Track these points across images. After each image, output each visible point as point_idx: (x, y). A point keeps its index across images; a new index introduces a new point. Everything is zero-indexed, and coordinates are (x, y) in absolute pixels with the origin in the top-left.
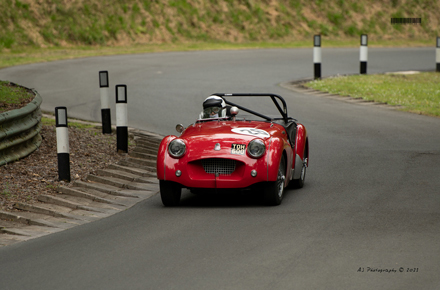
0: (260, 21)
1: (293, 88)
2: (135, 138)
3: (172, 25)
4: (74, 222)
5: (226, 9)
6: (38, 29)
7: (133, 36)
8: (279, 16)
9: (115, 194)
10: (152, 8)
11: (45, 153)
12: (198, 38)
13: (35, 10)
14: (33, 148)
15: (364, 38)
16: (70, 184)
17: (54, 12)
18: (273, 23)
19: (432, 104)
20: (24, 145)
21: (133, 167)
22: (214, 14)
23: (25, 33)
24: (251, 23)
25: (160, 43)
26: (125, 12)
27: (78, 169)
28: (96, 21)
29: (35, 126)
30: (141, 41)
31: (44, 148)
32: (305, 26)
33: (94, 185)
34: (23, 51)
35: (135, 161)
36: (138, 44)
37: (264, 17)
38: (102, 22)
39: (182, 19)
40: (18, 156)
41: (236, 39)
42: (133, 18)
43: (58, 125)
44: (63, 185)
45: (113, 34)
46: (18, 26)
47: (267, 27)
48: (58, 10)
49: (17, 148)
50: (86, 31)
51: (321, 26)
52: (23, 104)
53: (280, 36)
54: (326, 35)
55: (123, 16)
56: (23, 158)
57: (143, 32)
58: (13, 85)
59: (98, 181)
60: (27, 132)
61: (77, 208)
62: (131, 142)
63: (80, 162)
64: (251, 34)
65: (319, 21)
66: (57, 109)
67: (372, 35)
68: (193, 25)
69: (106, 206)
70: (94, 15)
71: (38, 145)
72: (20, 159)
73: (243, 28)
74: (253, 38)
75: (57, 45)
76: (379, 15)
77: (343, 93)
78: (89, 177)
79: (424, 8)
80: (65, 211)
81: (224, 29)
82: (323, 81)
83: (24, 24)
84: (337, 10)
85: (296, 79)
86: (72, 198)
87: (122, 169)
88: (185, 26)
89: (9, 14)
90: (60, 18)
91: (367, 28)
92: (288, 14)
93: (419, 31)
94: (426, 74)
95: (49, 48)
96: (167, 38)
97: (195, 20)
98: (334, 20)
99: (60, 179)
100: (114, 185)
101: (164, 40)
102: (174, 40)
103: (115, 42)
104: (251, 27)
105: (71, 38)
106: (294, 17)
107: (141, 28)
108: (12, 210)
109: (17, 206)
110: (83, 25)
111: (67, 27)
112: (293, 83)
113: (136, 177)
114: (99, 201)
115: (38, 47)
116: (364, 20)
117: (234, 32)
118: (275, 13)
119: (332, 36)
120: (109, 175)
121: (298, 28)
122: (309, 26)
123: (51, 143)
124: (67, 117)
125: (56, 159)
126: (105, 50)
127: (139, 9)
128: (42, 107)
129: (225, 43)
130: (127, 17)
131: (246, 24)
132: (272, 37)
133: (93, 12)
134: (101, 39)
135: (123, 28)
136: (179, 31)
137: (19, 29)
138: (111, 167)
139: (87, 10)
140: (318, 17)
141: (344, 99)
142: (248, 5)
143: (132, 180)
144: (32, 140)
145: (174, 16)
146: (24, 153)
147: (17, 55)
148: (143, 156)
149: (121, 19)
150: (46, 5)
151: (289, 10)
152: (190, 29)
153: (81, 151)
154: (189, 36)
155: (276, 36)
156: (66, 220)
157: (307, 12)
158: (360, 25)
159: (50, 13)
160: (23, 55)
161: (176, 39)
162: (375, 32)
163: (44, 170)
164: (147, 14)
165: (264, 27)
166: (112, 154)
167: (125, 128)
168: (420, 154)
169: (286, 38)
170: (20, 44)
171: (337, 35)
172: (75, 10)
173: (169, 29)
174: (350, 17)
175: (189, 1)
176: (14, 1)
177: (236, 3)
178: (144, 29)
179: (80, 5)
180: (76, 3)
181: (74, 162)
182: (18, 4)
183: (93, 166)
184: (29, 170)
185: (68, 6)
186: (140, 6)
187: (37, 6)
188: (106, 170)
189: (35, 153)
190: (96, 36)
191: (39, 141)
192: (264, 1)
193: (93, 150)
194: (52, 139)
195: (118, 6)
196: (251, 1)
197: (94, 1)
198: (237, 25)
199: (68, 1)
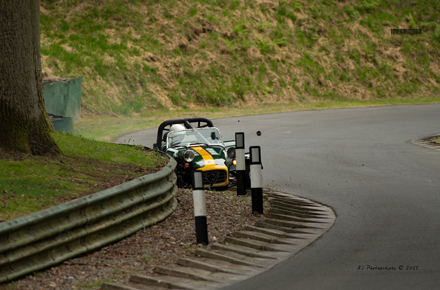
0: (388, 77)
1: (424, 144)
2: (269, 198)
3: (299, 84)
4: (215, 285)
5: (353, 67)
6: (166, 92)
7: (260, 96)
8: (406, 72)
9: (253, 256)
10: (279, 68)
11: (182, 215)
12: (325, 96)
13: (163, 74)
14: (170, 211)
16: (208, 247)
17: (182, 75)
18: (401, 79)
20: (161, 209)
21: (270, 228)
22: (341, 73)
23: (154, 96)
24: (378, 80)
25: (287, 102)
26: (252, 73)
27: (215, 231)
28: (223, 82)
29: (171, 190)
30: (268, 102)
31: (180, 211)
32: (433, 81)
33: (232, 247)
34: (153, 114)
35: (271, 222)
36: (266, 104)
37: (392, 73)
38: (229, 84)
39: (309, 78)
40: (155, 220)
41: (364, 96)
42: (260, 79)
43: (194, 189)
44: (201, 248)
45: (241, 95)
46: (146, 91)
47: (395, 84)
48: (185, 73)
49: (154, 212)
50: (213, 93)
52: (159, 168)
53: (408, 92)
55: (250, 76)
56: (160, 222)
57: (269, 93)
58: (147, 149)
59: (236, 243)
60: (163, 196)
61: (217, 271)
62: (265, 204)
63: (217, 225)
64: (378, 92)
66: (193, 172)
68: (320, 83)
69: (245, 268)
70: (222, 77)
71: (174, 208)
72: (157, 223)
73: (371, 85)
74: (381, 96)
75: (185, 107)
78: (227, 240)
80: (205, 274)
81: (351, 86)
85: (427, 136)
86: (211, 261)
87: (258, 231)
88: (312, 85)
89: (138, 78)
90: (188, 80)
92: (416, 70)
95: (177, 111)
96: (295, 97)
97: (322, 79)
99: (198, 242)
100: (252, 246)
101: (291, 100)
102: (302, 99)
103: (242, 103)
104: (379, 83)
105: (199, 100)
106: (422, 73)
107: (268, 88)
108: (152, 275)
109: (157, 270)
110: (211, 86)
111: (194, 90)
112: (425, 139)
113: (273, 238)
114: (238, 263)
115: (167, 110)
117: (362, 90)
118: (402, 70)
120: (245, 236)
121: (426, 84)
123: (187, 206)
125: (193, 222)
126: (233, 111)
127: (265, 69)
129: (353, 100)
130: (253, 78)
131: (373, 81)
132: (399, 93)
133: (221, 74)
134: (229, 100)
135: (249, 89)
136: (306, 90)
137: (148, 93)
138: (247, 229)
139: (214, 72)
142: (375, 62)
143: (269, 241)
144: (168, 204)
145: (301, 75)
146: (161, 217)
147: (146, 119)
148: (279, 217)
149: (248, 80)
150: (173, 69)
151: (417, 66)
152: (317, 88)
153: (217, 213)
154: (317, 95)
155: (404, 92)
156: (207, 283)
157: (435, 68)
159: (178, 76)
160: (153, 118)
161: (304, 98)
163: (182, 233)
164: (274, 74)
165: (392, 84)
166: (248, 216)
167: (260, 189)
169: (414, 94)
170: (149, 108)
172: (202, 73)
173: (296, 89)
175: (315, 60)
176: (142, 66)
177: (362, 60)
178: (271, 89)
179: (207, 67)
180: (203, 65)
181: (211, 225)
182: (146, 69)
183: (230, 229)
184: (167, 234)
185: (196, 69)
186: (267, 66)
187: (165, 69)
188: (243, 232)
189: (171, 217)
190: (224, 97)
191: (175, 205)
192: (390, 57)
193: (228, 212)
194: (188, 202)
195: (244, 67)
196: (378, 58)
197: (221, 63)
198: (364, 83)
199: (196, 64)
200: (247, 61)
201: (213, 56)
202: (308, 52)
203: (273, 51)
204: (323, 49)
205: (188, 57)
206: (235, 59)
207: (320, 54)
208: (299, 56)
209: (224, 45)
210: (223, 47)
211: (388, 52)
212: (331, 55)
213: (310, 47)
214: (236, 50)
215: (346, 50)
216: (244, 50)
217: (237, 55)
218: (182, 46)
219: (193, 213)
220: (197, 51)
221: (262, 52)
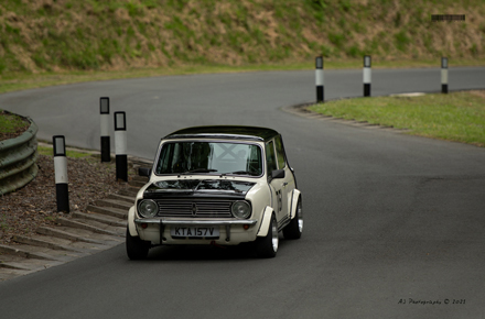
0: (259, 42)
1: (295, 111)
2: (135, 166)
3: (168, 48)
4: (75, 255)
5: (223, 31)
6: (30, 54)
7: (128, 60)
8: (278, 38)
9: (116, 225)
10: (148, 31)
11: (43, 182)
12: (195, 61)
13: (27, 35)
14: (30, 178)
15: (367, 59)
16: (70, 215)
17: (46, 36)
18: (273, 44)
19: (440, 127)
20: (20, 175)
21: (133, 197)
22: (211, 36)
23: (16, 58)
24: (250, 45)
25: (156, 66)
26: (119, 35)
27: (77, 199)
28: (90, 45)
29: (32, 156)
30: (137, 65)
31: (41, 178)
32: (305, 47)
33: (94, 216)
34: (15, 77)
36: (134, 68)
37: (263, 38)
38: (96, 46)
39: (178, 41)
40: (14, 187)
41: (234, 61)
42: (128, 42)
43: (56, 155)
44: (62, 217)
45: (107, 58)
46: (8, 52)
47: (266, 49)
48: (50, 35)
49: (13, 178)
50: (79, 55)
51: (322, 48)
52: (19, 133)
53: (280, 58)
54: (327, 57)
55: (118, 39)
56: (20, 189)
57: (138, 56)
58: (7, 113)
59: (98, 211)
60: (23, 162)
61: (77, 240)
62: (130, 171)
63: (79, 193)
64: (250, 57)
65: (320, 42)
66: (54, 138)
67: (374, 56)
68: (190, 47)
69: (106, 237)
70: (88, 39)
71: (34, 175)
72: (16, 190)
73: (241, 50)
74: (252, 61)
75: (49, 70)
76: (381, 35)
77: (347, 116)
78: (89, 208)
79: (428, 28)
80: (65, 243)
81: (222, 51)
82: (326, 105)
83: (14, 49)
84: (338, 31)
85: (298, 103)
86: (71, 230)
87: (122, 199)
88: (182, 49)
90: (53, 42)
91: (369, 49)
92: (288, 35)
93: (423, 51)
94: (432, 97)
95: (41, 73)
96: (163, 61)
97: (192, 42)
98: (336, 41)
99: (59, 210)
100: (115, 215)
101: (160, 64)
102: (171, 64)
103: (109, 66)
104: (250, 49)
105: (64, 63)
106: (294, 38)
107: (136, 52)
108: (10, 244)
109: (15, 239)
110: (77, 49)
111: (59, 52)
112: (296, 107)
114: (100, 232)
115: (30, 72)
116: (366, 41)
117: (233, 55)
118: (274, 35)
119: (333, 58)
120: (108, 205)
121: (298, 49)
122: (310, 48)
123: (48, 172)
124: (65, 146)
125: (54, 189)
126: (99, 75)
127: (134, 32)
128: (38, 136)
129: (223, 66)
130: (121, 40)
131: (245, 47)
132: (271, 59)
133: (87, 36)
134: (95, 64)
135: (117, 52)
136: (176, 55)
137: (10, 54)
138: (111, 197)
139: (80, 34)
140: (319, 37)
141: (349, 122)
142: (246, 26)
144: (28, 170)
145: (170, 39)
146: (20, 184)
147: (7, 81)
149: (115, 43)
150: (37, 30)
151: (289, 31)
152: (187, 52)
153: (79, 180)
154: (186, 59)
155: (276, 58)
156: (67, 253)
157: (307, 34)
158: (362, 46)
159: (42, 37)
160: (15, 81)
161: (173, 63)
162: (378, 53)
163: (42, 200)
164: (142, 37)
165: (263, 49)
166: (111, 184)
167: (125, 156)
168: (429, 179)
169: (286, 60)
170: (11, 70)
171: (338, 56)
172: (68, 34)
173: (165, 53)
174: (352, 38)
175: (185, 23)
176: (4, 26)
177: (234, 24)
178: (139, 53)
179: (73, 28)
180: (68, 26)
181: (73, 193)
182: (8, 29)
183: (93, 196)
184: (27, 201)
185: (60, 30)
186: (135, 28)
187: (29, 30)
188: (106, 200)
189: (31, 184)
190: (90, 60)
191: (35, 171)
192: (262, 22)
193: (91, 179)
194: (49, 168)
195: (112, 29)
196: (250, 23)
197: (87, 25)
198: (235, 48)
199: (61, 25)
200: (115, 23)
201: (79, 17)
202: (178, 15)
203: (141, 13)
204: (193, 12)
205: (52, 18)
206: (102, 20)
207: (190, 17)
208: (168, 19)
209: (91, 5)
210: (89, 8)
211: (260, 17)
212: (202, 18)
213: (180, 10)
214: (103, 12)
215: (216, 12)
216: (111, 11)
217: (104, 17)
218: (47, 7)
219: (54, 180)
220: (61, 12)
221: (130, 14)
